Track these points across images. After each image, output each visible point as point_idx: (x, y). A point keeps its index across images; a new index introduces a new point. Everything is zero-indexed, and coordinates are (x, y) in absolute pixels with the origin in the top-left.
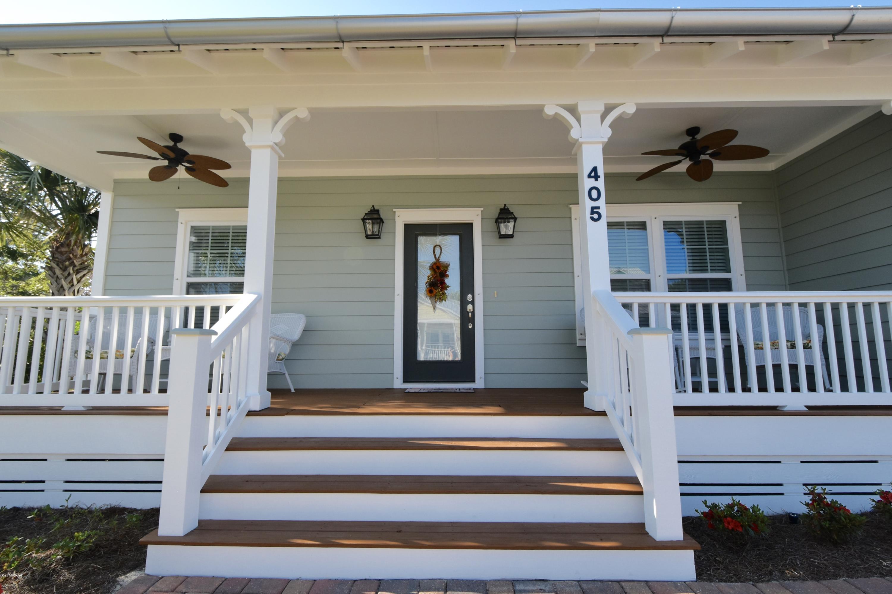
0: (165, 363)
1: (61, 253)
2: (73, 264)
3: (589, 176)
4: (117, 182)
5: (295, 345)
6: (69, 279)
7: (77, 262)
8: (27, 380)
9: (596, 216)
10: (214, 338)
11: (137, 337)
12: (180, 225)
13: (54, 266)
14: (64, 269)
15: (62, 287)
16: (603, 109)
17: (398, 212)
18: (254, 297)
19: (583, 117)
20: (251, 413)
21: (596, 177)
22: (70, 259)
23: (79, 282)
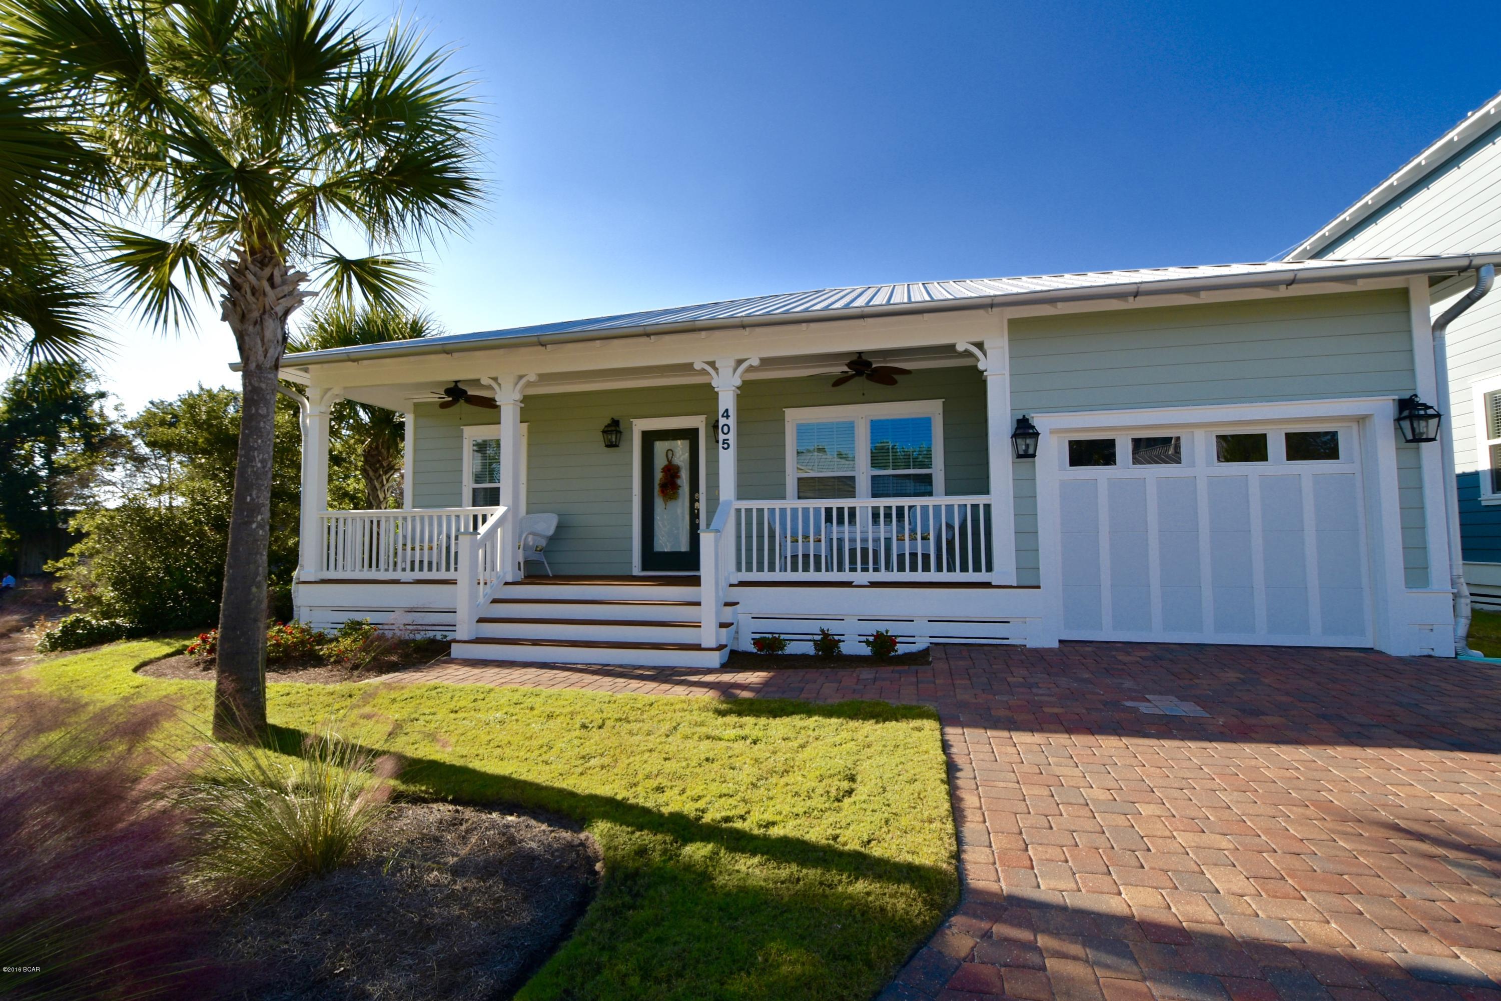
0: (456, 553)
1: (372, 456)
2: (382, 466)
3: (723, 416)
4: (417, 406)
5: (552, 539)
6: (380, 480)
7: (385, 464)
8: (370, 566)
9: (726, 446)
10: (479, 537)
11: (440, 533)
12: (465, 440)
13: (368, 468)
14: (376, 471)
15: (375, 487)
16: (733, 364)
17: (635, 422)
18: (506, 508)
19: (720, 370)
20: (506, 584)
21: (728, 417)
22: (379, 461)
23: (388, 481)
